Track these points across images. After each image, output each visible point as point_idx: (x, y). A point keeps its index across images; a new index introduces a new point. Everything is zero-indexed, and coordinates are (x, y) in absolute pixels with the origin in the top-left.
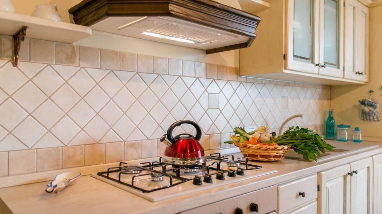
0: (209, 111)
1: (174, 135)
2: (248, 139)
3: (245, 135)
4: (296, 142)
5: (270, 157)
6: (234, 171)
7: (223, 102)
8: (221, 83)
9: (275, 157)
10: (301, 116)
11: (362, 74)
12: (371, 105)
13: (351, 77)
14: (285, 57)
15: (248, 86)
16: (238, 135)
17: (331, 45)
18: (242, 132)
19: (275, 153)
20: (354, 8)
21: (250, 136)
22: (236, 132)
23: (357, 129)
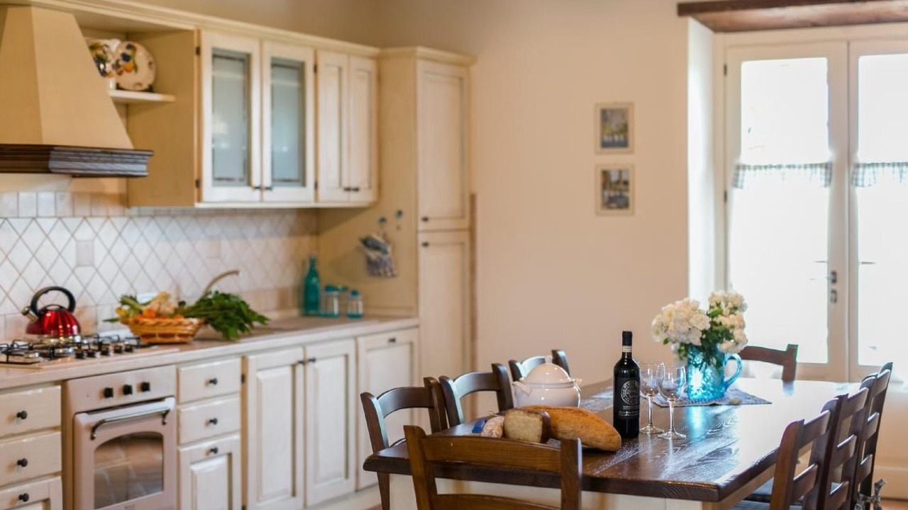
0: (79, 271)
1: (40, 306)
2: (141, 312)
3: (137, 306)
4: (212, 314)
5: (172, 335)
6: (121, 347)
7: (100, 253)
8: (96, 222)
9: (181, 335)
10: (236, 272)
11: (357, 190)
12: (378, 248)
13: (331, 197)
14: (198, 183)
15: (142, 223)
16: (126, 308)
17: (289, 146)
18: (132, 302)
19: (181, 330)
20: (340, 69)
21: (144, 308)
22: (123, 303)
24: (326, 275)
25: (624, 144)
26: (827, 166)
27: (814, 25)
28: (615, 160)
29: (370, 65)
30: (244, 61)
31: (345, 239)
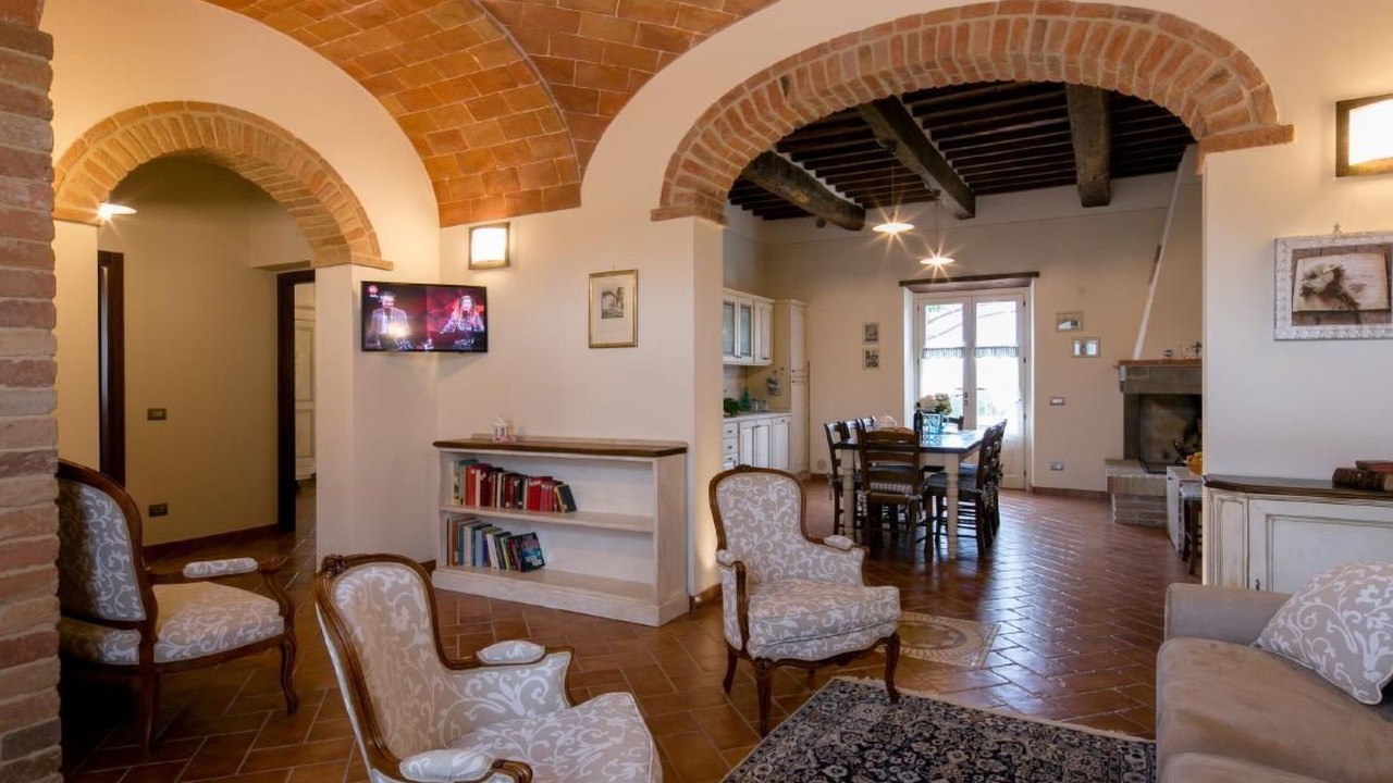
11: (766, 359)
12: (774, 383)
13: (759, 362)
17: (745, 340)
23: (764, 402)
24: (751, 397)
25: (876, 340)
26: (962, 348)
27: (958, 290)
28: (871, 347)
29: (770, 307)
30: (732, 305)
31: (758, 381)
